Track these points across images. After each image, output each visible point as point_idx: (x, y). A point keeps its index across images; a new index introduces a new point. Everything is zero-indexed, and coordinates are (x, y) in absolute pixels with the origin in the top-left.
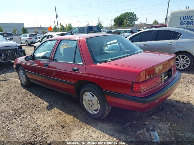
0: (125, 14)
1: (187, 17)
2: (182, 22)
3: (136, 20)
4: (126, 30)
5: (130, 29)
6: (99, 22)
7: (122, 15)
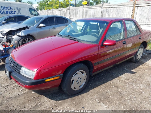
1: (5, 7)
2: (2, 11)
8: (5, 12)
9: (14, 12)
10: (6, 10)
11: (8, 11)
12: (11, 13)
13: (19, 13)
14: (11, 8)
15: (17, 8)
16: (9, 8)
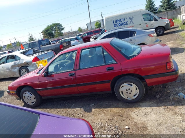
0: (51, 25)
1: (118, 20)
2: (115, 24)
3: (63, 29)
4: (71, 39)
5: (75, 37)
6: (31, 37)
7: (48, 27)
8: (118, 25)
9: (126, 23)
10: (119, 23)
11: (120, 22)
12: (123, 24)
13: (131, 22)
14: (124, 19)
15: (130, 18)
16: (122, 20)
